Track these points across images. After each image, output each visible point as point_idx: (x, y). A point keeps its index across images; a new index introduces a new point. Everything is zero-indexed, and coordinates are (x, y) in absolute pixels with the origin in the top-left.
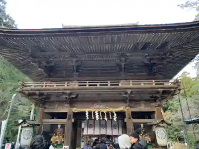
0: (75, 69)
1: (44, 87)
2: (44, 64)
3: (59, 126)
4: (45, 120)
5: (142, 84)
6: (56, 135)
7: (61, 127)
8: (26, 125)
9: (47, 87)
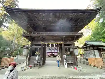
0: (44, 28)
1: (32, 34)
2: (32, 26)
3: (38, 49)
4: (33, 46)
5: (69, 34)
6: (37, 52)
7: (39, 49)
8: (25, 48)
9: (34, 34)
